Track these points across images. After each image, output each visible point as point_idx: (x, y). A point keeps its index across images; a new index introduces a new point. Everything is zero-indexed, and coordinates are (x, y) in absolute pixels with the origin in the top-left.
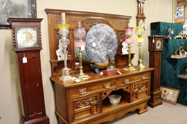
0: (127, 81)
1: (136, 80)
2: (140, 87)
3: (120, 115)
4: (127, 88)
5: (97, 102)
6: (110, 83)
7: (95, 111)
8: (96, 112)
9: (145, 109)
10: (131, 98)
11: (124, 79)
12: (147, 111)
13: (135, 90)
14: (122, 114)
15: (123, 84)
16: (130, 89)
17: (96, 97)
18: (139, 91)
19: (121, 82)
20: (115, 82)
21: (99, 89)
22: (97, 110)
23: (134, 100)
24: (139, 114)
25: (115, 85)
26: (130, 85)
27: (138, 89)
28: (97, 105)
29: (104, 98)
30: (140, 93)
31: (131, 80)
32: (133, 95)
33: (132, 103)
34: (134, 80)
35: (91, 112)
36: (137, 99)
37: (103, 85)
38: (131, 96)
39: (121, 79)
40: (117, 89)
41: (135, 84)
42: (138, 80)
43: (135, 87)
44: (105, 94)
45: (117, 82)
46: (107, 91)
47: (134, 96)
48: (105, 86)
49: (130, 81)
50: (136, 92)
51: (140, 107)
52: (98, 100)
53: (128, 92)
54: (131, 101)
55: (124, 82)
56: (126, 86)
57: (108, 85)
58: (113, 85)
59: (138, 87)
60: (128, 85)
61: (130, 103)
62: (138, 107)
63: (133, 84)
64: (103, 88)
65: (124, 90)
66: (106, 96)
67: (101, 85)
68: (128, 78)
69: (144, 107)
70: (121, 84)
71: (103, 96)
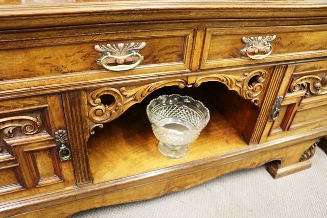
0: (262, 48)
1: (311, 47)
2: (318, 84)
5: (51, 141)
6: (144, 44)
7: (49, 175)
8: (54, 179)
9: (302, 160)
10: (258, 128)
11: (245, 30)
13: (289, 95)
14: (201, 179)
15: (234, 56)
16: (266, 90)
17: (42, 112)
18: (304, 101)
19: (222, 45)
20: (185, 37)
21: (59, 71)
22: (58, 172)
23: (269, 135)
24: (274, 175)
25: (181, 58)
26: (274, 68)
27: (303, 92)
29: (97, 119)
30: (306, 107)
31: (285, 42)
32: (270, 116)
33: (258, 147)
34: (302, 46)
35: (20, 180)
36: (286, 132)
37: (87, 49)
38: (261, 118)
39: (227, 31)
40: (191, 80)
41: (295, 71)
42: (320, 49)
43: (294, 84)
44: (108, 100)
45: (199, 40)
46: (118, 87)
47: (274, 121)
48: (103, 53)
49: (277, 45)
50: (291, 107)
51: (286, 155)
52: (60, 128)
53: (253, 101)
54: (252, 140)
55: (238, 50)
56: (249, 72)
57: (130, 52)
58: (166, 57)
59: (308, 84)
60: (257, 69)
61: (248, 144)
62: (279, 155)
63: (287, 65)
64: (92, 69)
65: (234, 91)
66: (111, 114)
67: (75, 49)
68: (271, 31)
69: (302, 153)
70: (216, 59)
71: (95, 112)
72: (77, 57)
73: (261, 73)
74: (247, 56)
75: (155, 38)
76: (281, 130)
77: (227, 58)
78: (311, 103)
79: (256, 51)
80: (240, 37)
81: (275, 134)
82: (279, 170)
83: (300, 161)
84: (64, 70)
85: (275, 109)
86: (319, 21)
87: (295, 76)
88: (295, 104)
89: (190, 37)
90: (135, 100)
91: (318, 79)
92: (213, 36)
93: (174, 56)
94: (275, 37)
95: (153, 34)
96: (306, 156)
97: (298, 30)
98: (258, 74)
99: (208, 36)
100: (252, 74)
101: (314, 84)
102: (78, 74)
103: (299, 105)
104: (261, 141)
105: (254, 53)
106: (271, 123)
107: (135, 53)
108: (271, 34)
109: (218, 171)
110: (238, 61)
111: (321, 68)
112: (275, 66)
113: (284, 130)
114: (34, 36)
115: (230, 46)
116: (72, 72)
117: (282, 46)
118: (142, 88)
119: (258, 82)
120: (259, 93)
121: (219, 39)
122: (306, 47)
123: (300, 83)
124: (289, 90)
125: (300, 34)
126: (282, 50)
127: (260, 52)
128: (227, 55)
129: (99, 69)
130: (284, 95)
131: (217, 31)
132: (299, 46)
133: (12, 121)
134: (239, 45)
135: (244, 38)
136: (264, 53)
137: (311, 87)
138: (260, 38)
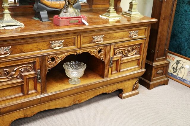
0: (100, 39)
1: (118, 38)
2: (126, 52)
3: (83, 97)
4: (100, 51)
5: (35, 74)
6: (63, 41)
7: (32, 90)
8: (34, 91)
9: (133, 90)
10: (106, 70)
11: (93, 34)
12: (138, 93)
13: (115, 56)
14: (88, 97)
15: (91, 43)
16: (105, 54)
17: (34, 63)
18: (123, 59)
19: (86, 40)
20: (75, 38)
22: (35, 88)
23: (111, 74)
24: (121, 98)
25: (74, 44)
26: (106, 46)
27: (121, 55)
28: (35, 79)
29: (50, 66)
30: (124, 61)
31: (108, 37)
32: (110, 65)
33: (108, 79)
34: (114, 38)
35: (23, 91)
36: (119, 73)
37: (48, 43)
38: (106, 66)
39: (87, 35)
40: (78, 52)
41: (114, 47)
42: (122, 38)
43: (116, 52)
44: (53, 59)
45: (79, 39)
46: (56, 54)
47: (112, 67)
48: (52, 44)
49: (105, 38)
50: (117, 61)
51: (124, 86)
52: (39, 69)
53: (101, 59)
54: (105, 76)
55: (92, 41)
56: (97, 48)
57: (59, 43)
58: (70, 44)
59: (122, 52)
60: (100, 47)
61: (104, 78)
62: (121, 87)
63: (111, 45)
64: (49, 49)
65: (93, 55)
66: (54, 64)
67: (45, 43)
68: (101, 34)
69: (132, 86)
70: (85, 44)
71: (49, 64)
72: (45, 45)
73: (102, 48)
74: (95, 43)
75: (66, 39)
76: (116, 72)
77: (89, 44)
78: (126, 60)
79: (98, 41)
80: (92, 37)
81: (114, 74)
82: (123, 95)
83: (133, 91)
84: (41, 49)
85: (111, 62)
86: (118, 29)
87: (115, 48)
88: (119, 60)
89: (76, 38)
90: (61, 59)
91: (126, 50)
92: (83, 37)
93: (72, 44)
94: (103, 35)
95: (66, 38)
96: (134, 87)
97: (111, 32)
98: (101, 49)
99: (82, 37)
100: (99, 49)
101: (124, 52)
102: (45, 50)
103: (121, 61)
104: (109, 77)
105: (97, 41)
106: (111, 68)
107: (61, 43)
108: (102, 35)
109: (94, 93)
110: (92, 44)
111: (125, 45)
112: (106, 45)
113: (117, 72)
114: (35, 39)
115: (89, 40)
116: (43, 50)
117: (107, 38)
118: (63, 55)
119: (102, 52)
120: (103, 56)
121: (85, 38)
122: (116, 38)
123: (118, 51)
124: (115, 54)
125: (112, 34)
126: (107, 40)
127: (99, 41)
128: (88, 43)
129: (51, 49)
130: (113, 56)
131: (84, 35)
132: (113, 38)
133: (24, 67)
134: (92, 39)
135: (93, 37)
136: (101, 41)
137: (124, 53)
138: (98, 36)
